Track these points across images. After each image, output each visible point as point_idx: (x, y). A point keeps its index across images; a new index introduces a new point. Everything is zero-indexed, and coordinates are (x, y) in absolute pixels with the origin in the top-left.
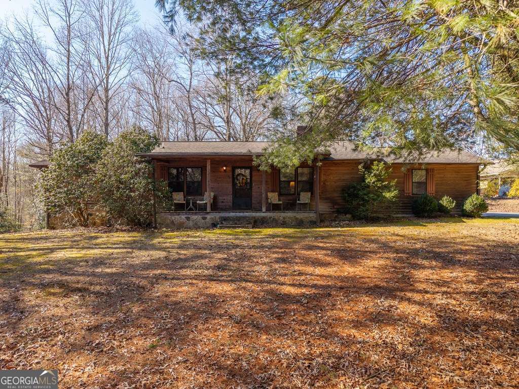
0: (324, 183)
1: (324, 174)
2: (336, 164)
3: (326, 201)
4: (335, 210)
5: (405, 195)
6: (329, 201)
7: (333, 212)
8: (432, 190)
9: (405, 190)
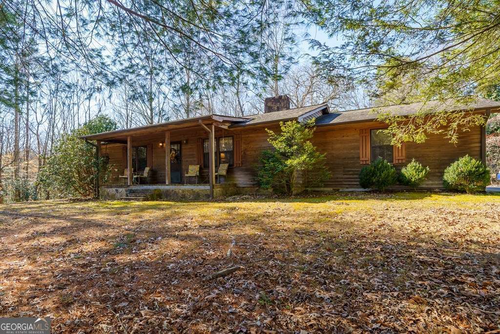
0: (244, 153)
1: (244, 143)
2: (256, 130)
3: (246, 173)
4: (255, 183)
5: (361, 163)
6: (249, 172)
7: (254, 185)
8: (400, 154)
9: (361, 156)
